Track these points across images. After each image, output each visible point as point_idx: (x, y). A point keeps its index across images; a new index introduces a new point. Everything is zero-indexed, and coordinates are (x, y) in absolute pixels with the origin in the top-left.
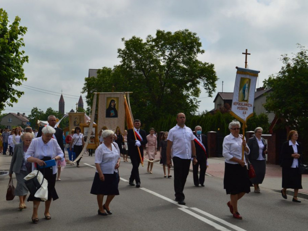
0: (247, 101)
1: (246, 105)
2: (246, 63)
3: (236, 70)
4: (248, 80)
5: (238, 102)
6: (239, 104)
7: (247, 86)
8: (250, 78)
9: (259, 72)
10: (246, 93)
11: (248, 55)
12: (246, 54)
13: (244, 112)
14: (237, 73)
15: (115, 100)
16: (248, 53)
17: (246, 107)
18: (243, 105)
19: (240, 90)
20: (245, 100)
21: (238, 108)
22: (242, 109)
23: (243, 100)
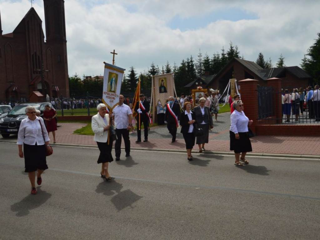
0: (114, 92)
1: (113, 95)
2: (114, 60)
3: (104, 65)
4: (115, 75)
5: (107, 92)
6: (108, 93)
7: (114, 79)
8: (118, 74)
9: (125, 70)
10: (113, 85)
11: (115, 55)
12: (114, 53)
13: (111, 101)
14: (105, 67)
15: (164, 79)
16: (115, 52)
17: (113, 96)
18: (110, 95)
19: (108, 82)
20: (112, 90)
21: (107, 97)
22: (109, 98)
23: (111, 91)
